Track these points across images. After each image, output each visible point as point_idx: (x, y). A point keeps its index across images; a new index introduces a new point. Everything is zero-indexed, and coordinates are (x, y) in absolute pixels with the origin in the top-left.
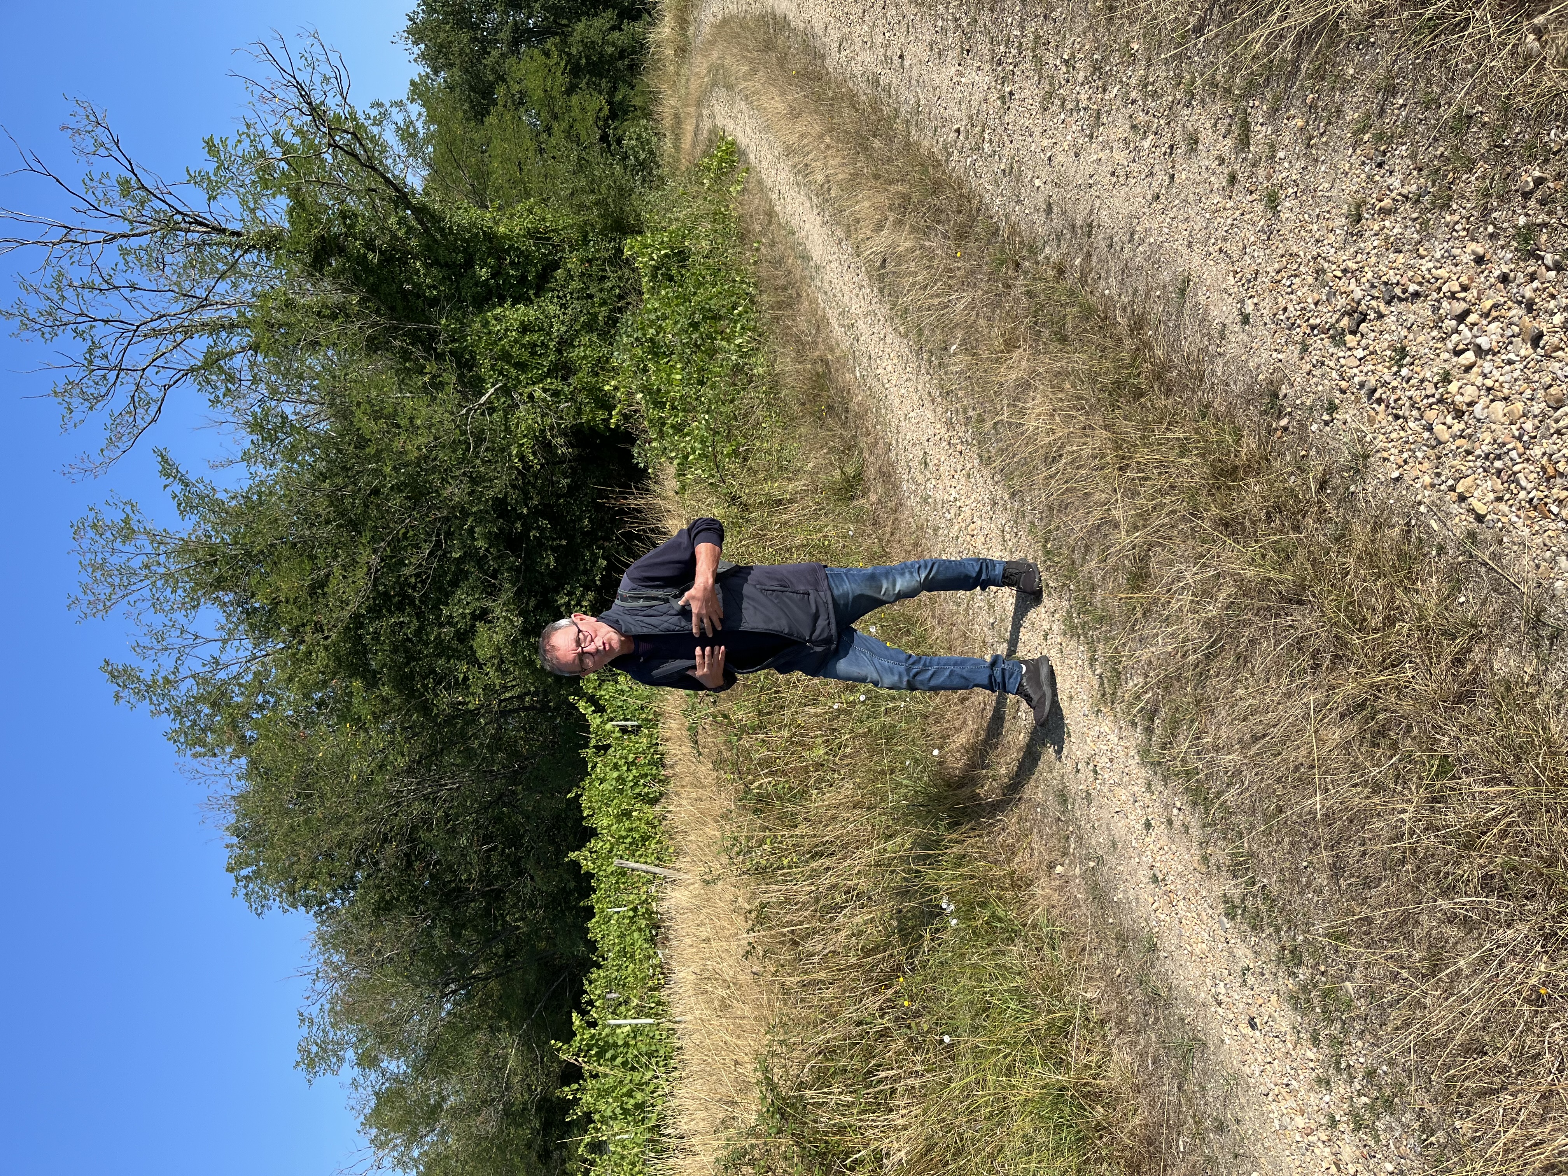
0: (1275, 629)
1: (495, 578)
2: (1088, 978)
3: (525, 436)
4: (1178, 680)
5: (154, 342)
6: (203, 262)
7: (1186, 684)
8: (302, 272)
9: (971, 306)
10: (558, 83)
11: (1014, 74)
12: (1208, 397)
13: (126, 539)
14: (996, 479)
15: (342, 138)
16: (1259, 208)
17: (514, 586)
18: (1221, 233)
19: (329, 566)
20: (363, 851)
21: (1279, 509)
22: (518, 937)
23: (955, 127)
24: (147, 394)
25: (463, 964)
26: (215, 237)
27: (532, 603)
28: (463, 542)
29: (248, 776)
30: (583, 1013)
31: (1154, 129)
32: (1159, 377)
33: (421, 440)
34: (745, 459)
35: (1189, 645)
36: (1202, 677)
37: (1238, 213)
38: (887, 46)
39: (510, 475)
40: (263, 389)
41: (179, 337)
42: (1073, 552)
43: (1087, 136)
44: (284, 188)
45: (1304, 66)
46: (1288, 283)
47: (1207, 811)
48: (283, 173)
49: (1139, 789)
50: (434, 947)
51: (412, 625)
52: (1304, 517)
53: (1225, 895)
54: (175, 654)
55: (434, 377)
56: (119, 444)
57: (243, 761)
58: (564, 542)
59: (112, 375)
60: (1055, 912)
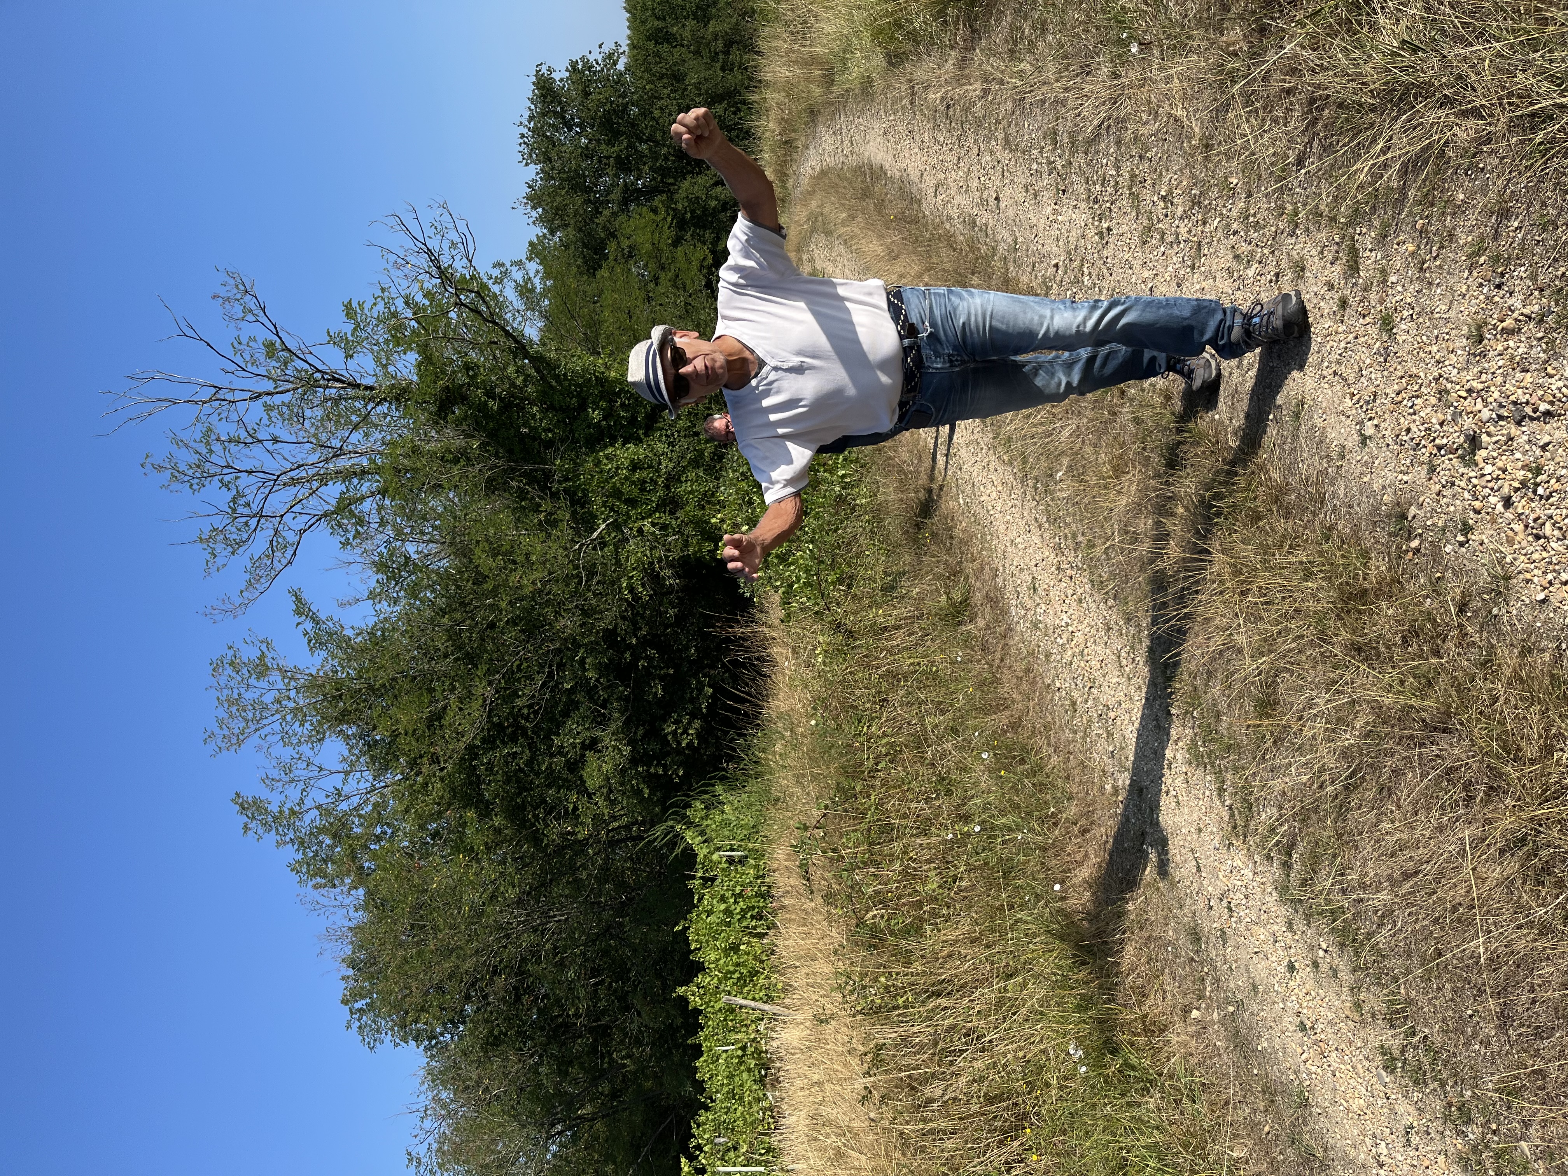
0: (1420, 759)
1: (605, 708)
2: (1234, 1135)
3: (634, 569)
4: (1316, 812)
5: (293, 490)
6: (339, 415)
7: (1325, 816)
8: (428, 421)
9: (1076, 433)
10: (665, 237)
11: (1111, 210)
12: (1330, 519)
13: (261, 675)
14: (1109, 604)
15: (467, 296)
16: (1374, 331)
17: (623, 715)
18: (1334, 357)
19: (446, 698)
20: (473, 985)
21: (1416, 633)
22: (624, 1076)
23: (1054, 262)
24: (284, 538)
25: (570, 1103)
26: (351, 392)
27: (640, 732)
28: (574, 673)
29: (365, 907)
30: (692, 1158)
31: (1257, 258)
32: (1276, 500)
33: (537, 575)
34: (849, 586)
35: (1326, 776)
36: (1342, 810)
37: (1351, 336)
38: (982, 189)
39: (620, 606)
40: (390, 531)
41: (315, 484)
42: (1195, 678)
43: (1188, 266)
44: (414, 345)
45: (1411, 193)
46: (1410, 404)
47: (1357, 954)
48: (413, 331)
49: (1279, 928)
50: (540, 1085)
51: (524, 755)
52: (1444, 641)
53: (1382, 1047)
54: (301, 785)
55: (551, 514)
56: (257, 586)
57: (361, 892)
58: (671, 671)
59: (253, 522)
60: (1193, 1061)
